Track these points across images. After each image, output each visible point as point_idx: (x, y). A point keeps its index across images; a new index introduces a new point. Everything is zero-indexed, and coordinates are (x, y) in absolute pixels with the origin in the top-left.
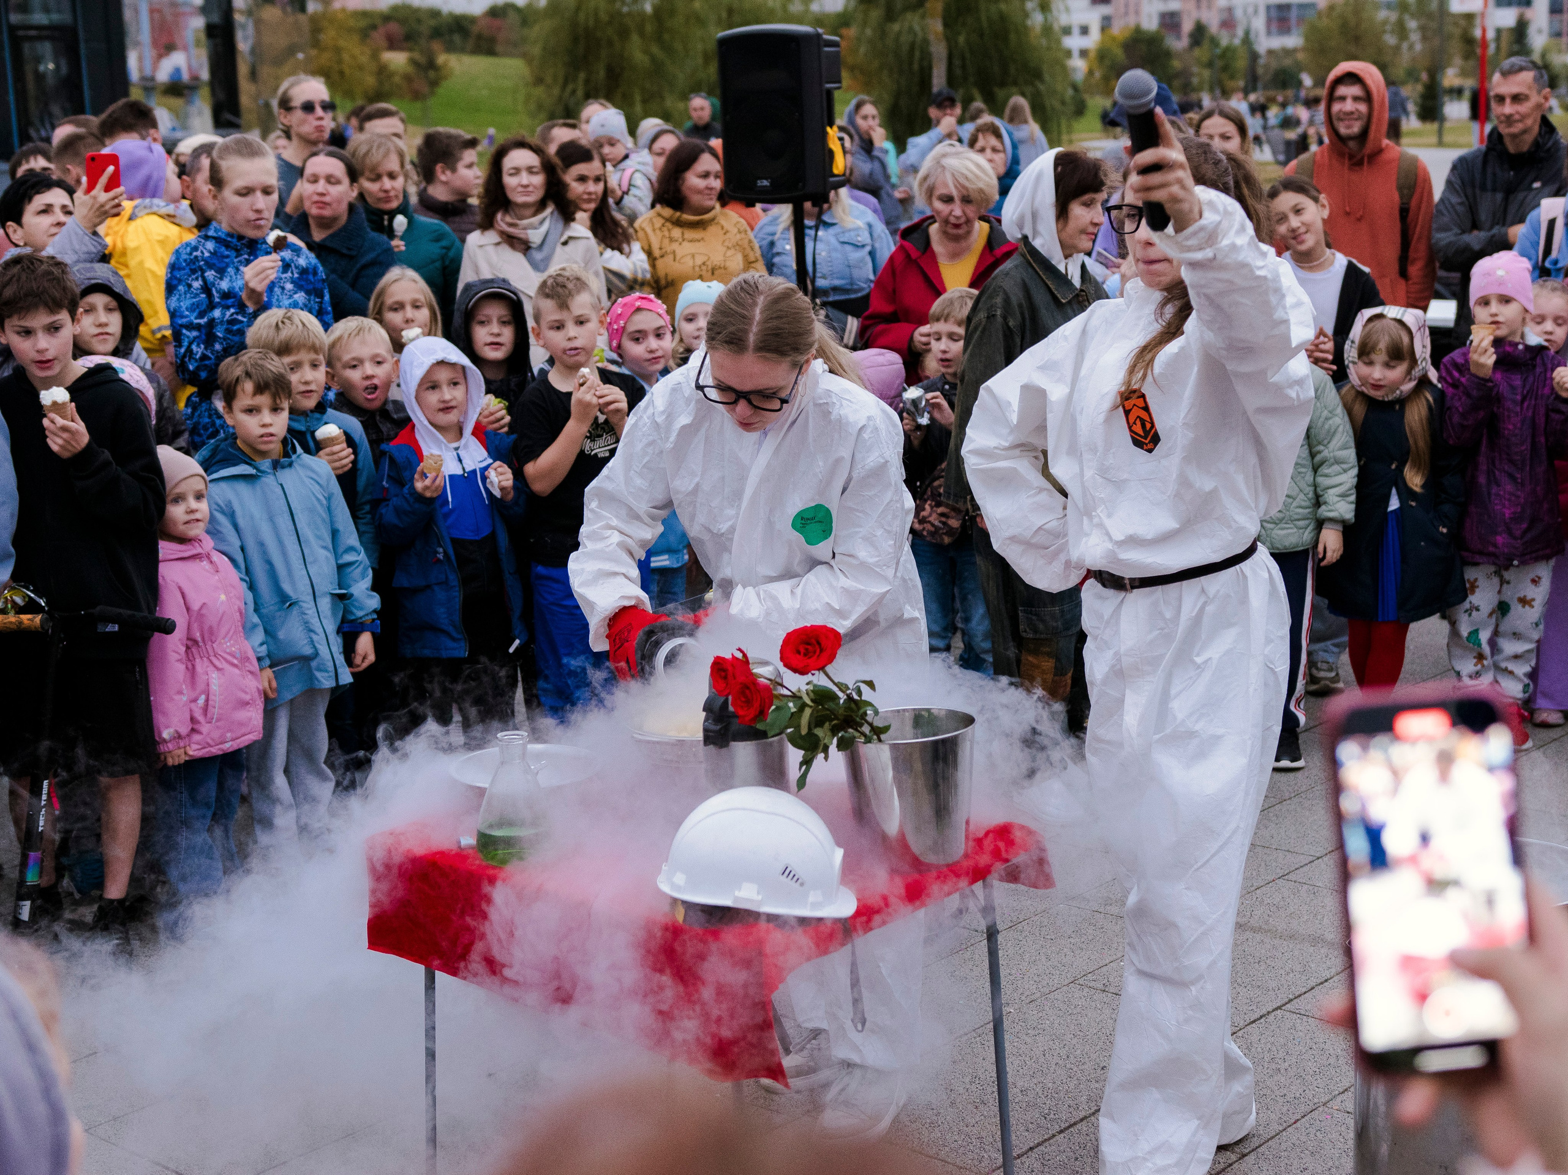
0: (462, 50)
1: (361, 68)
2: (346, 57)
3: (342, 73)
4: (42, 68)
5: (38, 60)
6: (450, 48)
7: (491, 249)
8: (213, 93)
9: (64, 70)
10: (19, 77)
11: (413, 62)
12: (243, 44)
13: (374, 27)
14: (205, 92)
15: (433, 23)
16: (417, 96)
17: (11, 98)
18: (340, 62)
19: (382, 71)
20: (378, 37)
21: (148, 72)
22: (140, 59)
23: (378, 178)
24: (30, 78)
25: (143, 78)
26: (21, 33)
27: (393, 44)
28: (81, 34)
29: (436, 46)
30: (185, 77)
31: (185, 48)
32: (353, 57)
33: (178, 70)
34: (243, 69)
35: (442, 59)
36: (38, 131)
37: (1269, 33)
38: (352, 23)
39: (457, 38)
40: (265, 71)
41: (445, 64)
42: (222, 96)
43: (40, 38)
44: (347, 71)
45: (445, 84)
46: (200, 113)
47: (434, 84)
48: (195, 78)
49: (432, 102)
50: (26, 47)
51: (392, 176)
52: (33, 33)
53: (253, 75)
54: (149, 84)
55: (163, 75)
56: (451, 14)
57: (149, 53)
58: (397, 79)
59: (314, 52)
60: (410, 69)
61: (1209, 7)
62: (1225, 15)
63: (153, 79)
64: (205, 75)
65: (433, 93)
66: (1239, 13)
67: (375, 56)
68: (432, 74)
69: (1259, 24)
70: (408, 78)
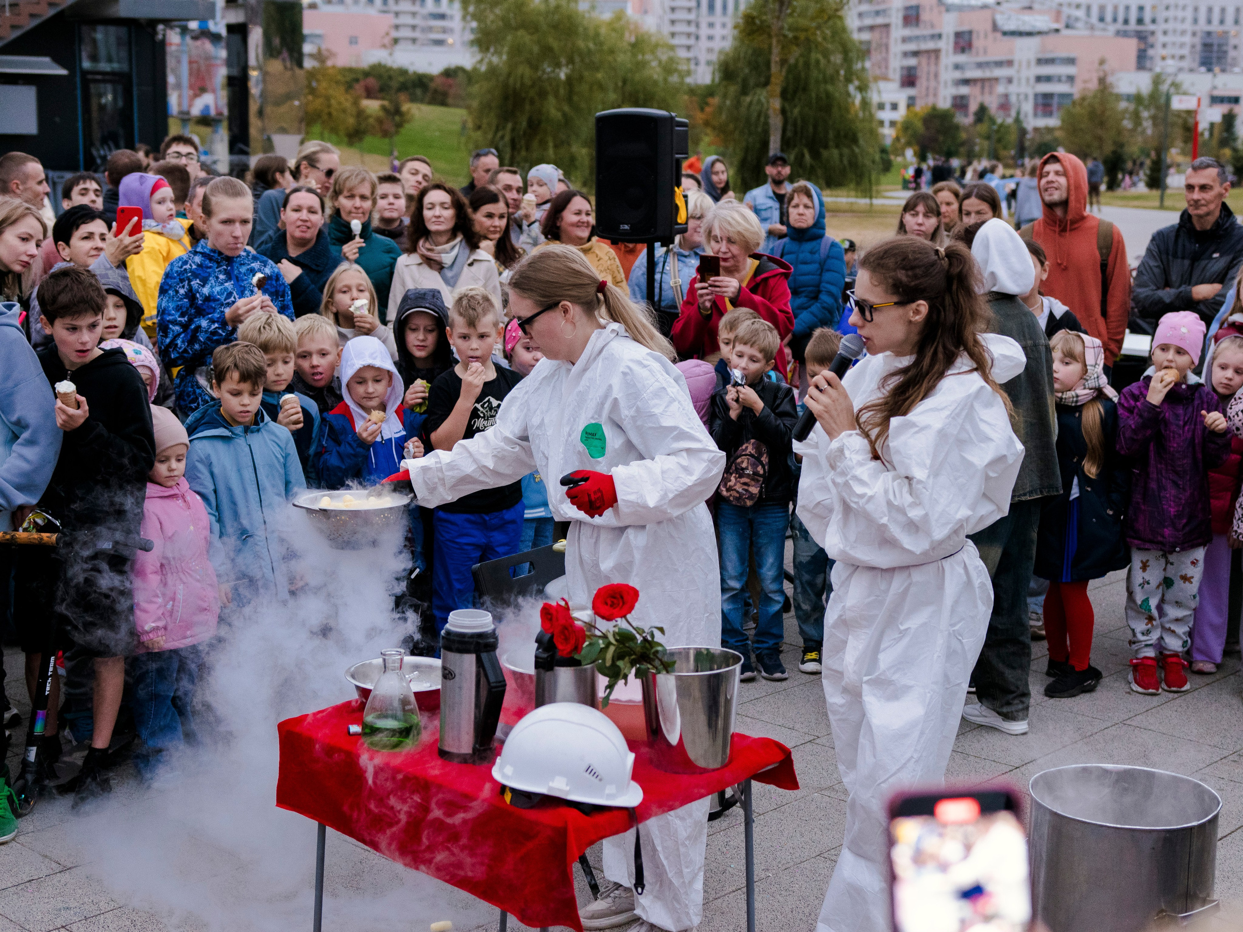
0: (422, 101)
1: (344, 111)
2: (333, 102)
3: (330, 114)
4: (103, 101)
5: (100, 96)
6: (413, 99)
7: (414, 268)
8: (231, 126)
9: (120, 103)
10: (87, 109)
11: (383, 108)
12: (255, 90)
13: (357, 80)
14: (225, 124)
15: (401, 79)
16: (385, 134)
17: (80, 125)
18: (329, 106)
19: (360, 114)
20: (359, 88)
21: (185, 108)
22: (180, 97)
23: (352, 197)
24: (94, 108)
25: (181, 112)
26: (90, 77)
27: (370, 94)
28: (135, 80)
29: (402, 97)
30: (213, 112)
31: (214, 91)
32: (340, 103)
33: (207, 107)
34: (253, 107)
35: (405, 107)
36: (98, 150)
37: (1035, 115)
38: (339, 77)
39: (419, 92)
40: (269, 110)
41: (409, 110)
42: (236, 130)
43: (104, 81)
44: (334, 113)
45: (407, 126)
46: (222, 140)
47: (399, 125)
48: (220, 114)
49: (397, 139)
50: (93, 88)
51: (363, 197)
52: (99, 77)
53: (261, 113)
54: (186, 117)
55: (196, 110)
56: (415, 73)
57: (187, 92)
58: (371, 121)
59: (310, 97)
60: (381, 114)
61: (991, 93)
62: (1002, 100)
63: (188, 113)
64: (226, 112)
65: (397, 133)
66: (1013, 99)
67: (356, 103)
68: (397, 118)
69: (1028, 107)
70: (380, 121)
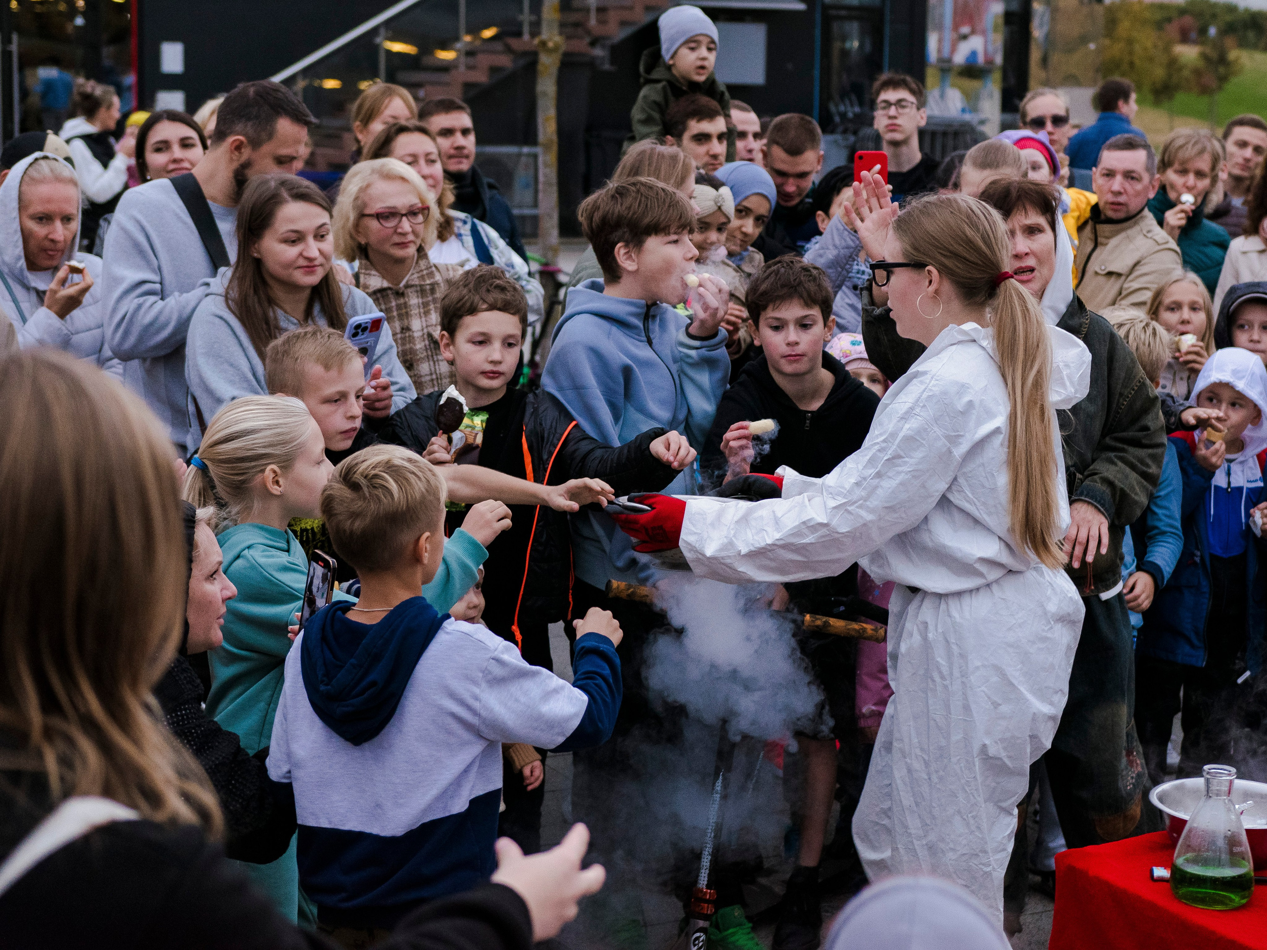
0: (1254, 47)
1: (1151, 59)
2: (1137, 48)
3: (1132, 64)
4: (848, 45)
5: (844, 38)
6: (1243, 44)
8: (1005, 78)
9: (868, 48)
10: (826, 53)
11: (1204, 56)
12: (1038, 32)
13: (1169, 20)
14: (997, 76)
15: (1229, 18)
16: (1205, 90)
17: (817, 73)
18: (1131, 53)
19: (1173, 64)
20: (1172, 30)
21: (946, 53)
22: (940, 41)
23: (1184, 172)
24: (836, 54)
25: (941, 60)
26: (833, 12)
27: (1185, 38)
28: (888, 17)
29: (1229, 41)
30: (981, 59)
31: (984, 33)
32: (1146, 49)
33: (974, 54)
34: (1035, 55)
35: (1234, 54)
36: (837, 105)
38: (1147, 15)
39: (1251, 35)
40: (1055, 58)
41: (1238, 59)
42: (1012, 81)
43: (850, 18)
44: (1137, 62)
45: (1234, 80)
46: (991, 96)
47: (1223, 79)
48: (990, 62)
49: (1220, 97)
50: (835, 27)
52: (843, 13)
53: (1045, 61)
54: (946, 65)
55: (960, 58)
56: (1247, 10)
57: (949, 35)
58: (1186, 73)
59: (1107, 42)
60: (1201, 64)
63: (949, 60)
64: (999, 59)
65: (1220, 88)
67: (1167, 49)
68: (1222, 70)
70: (1197, 72)
